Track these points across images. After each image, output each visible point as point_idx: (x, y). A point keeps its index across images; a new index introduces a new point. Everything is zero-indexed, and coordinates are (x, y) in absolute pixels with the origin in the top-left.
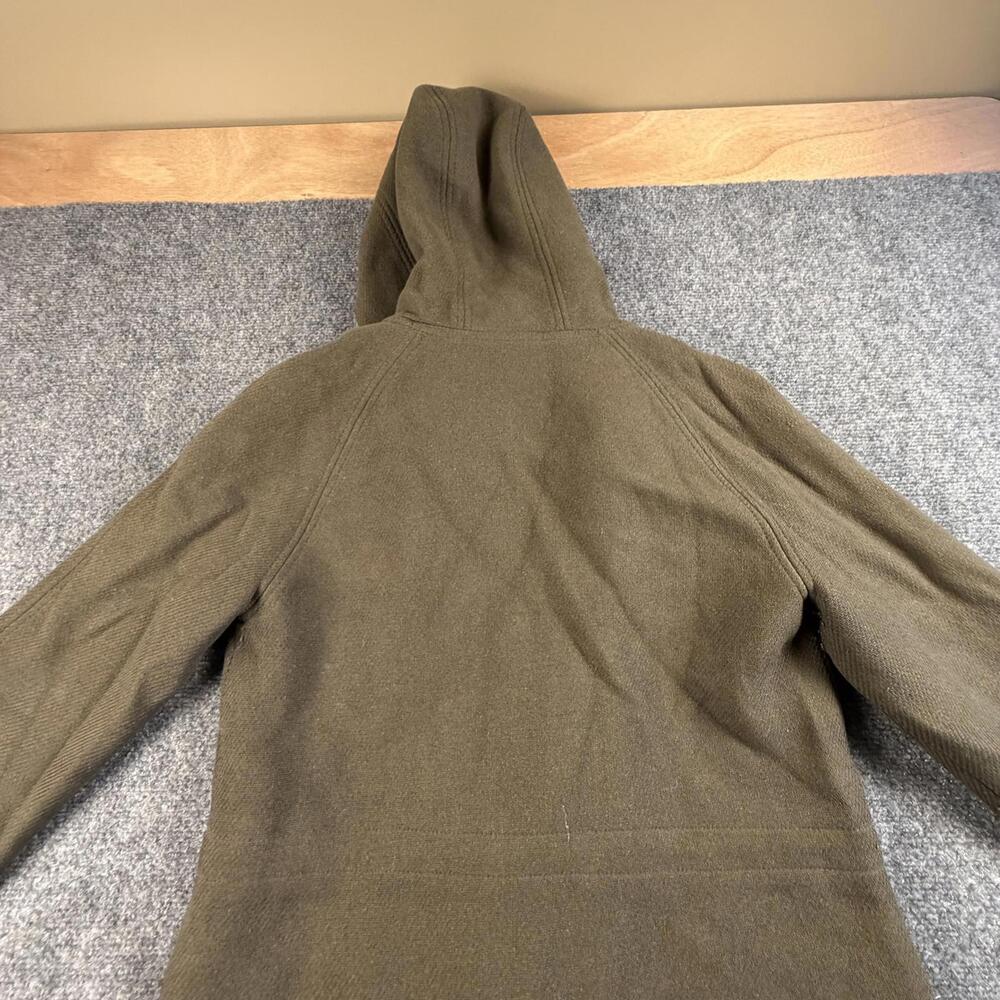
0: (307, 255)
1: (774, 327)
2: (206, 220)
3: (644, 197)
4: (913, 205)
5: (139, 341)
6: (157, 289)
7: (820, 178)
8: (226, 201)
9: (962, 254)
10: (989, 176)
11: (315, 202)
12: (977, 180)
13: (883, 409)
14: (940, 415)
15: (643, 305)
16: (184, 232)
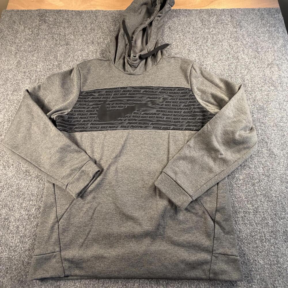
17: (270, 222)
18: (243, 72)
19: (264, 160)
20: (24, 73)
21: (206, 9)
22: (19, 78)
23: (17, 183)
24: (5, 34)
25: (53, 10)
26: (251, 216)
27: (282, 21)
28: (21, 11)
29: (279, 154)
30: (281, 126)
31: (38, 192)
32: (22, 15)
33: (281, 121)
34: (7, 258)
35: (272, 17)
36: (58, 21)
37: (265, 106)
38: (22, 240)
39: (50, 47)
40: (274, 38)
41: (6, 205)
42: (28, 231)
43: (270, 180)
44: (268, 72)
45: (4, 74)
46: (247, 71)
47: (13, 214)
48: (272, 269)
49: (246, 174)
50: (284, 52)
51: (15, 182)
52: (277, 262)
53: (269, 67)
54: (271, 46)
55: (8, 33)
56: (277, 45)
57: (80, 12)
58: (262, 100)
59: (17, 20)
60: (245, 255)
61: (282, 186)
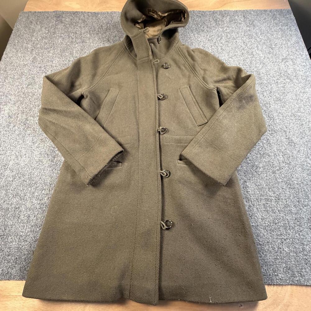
0: (113, 22)
1: (223, 39)
2: (88, 15)
3: (194, 13)
4: (258, 15)
5: (72, 39)
6: (77, 28)
7: (236, 10)
8: (93, 11)
9: (269, 26)
10: (276, 10)
11: (115, 12)
12: (273, 11)
13: (247, 55)
14: (260, 56)
15: (192, 34)
16: (83, 17)
17: (294, 210)
18: (258, 66)
19: (284, 148)
20: (40, 67)
21: (219, 11)
22: (35, 72)
23: (29, 172)
24: (22, 33)
25: (69, 12)
26: (273, 203)
27: (294, 21)
28: (38, 12)
29: (298, 143)
30: (299, 116)
31: (51, 181)
32: (39, 15)
33: (299, 111)
34: (16, 248)
35: (284, 17)
36: (75, 21)
37: (282, 98)
38: (32, 229)
39: (65, 44)
40: (287, 36)
41: (17, 194)
42: (39, 220)
43: (291, 167)
44: (282, 66)
45: (20, 69)
46: (262, 65)
47: (24, 203)
48: (298, 257)
49: (266, 162)
50: (297, 48)
51: (27, 171)
52: (303, 249)
53: (284, 61)
54: (284, 42)
55: (25, 32)
56: (290, 42)
57: (96, 13)
58: (279, 92)
59: (34, 21)
60: (269, 243)
61: (303, 173)
